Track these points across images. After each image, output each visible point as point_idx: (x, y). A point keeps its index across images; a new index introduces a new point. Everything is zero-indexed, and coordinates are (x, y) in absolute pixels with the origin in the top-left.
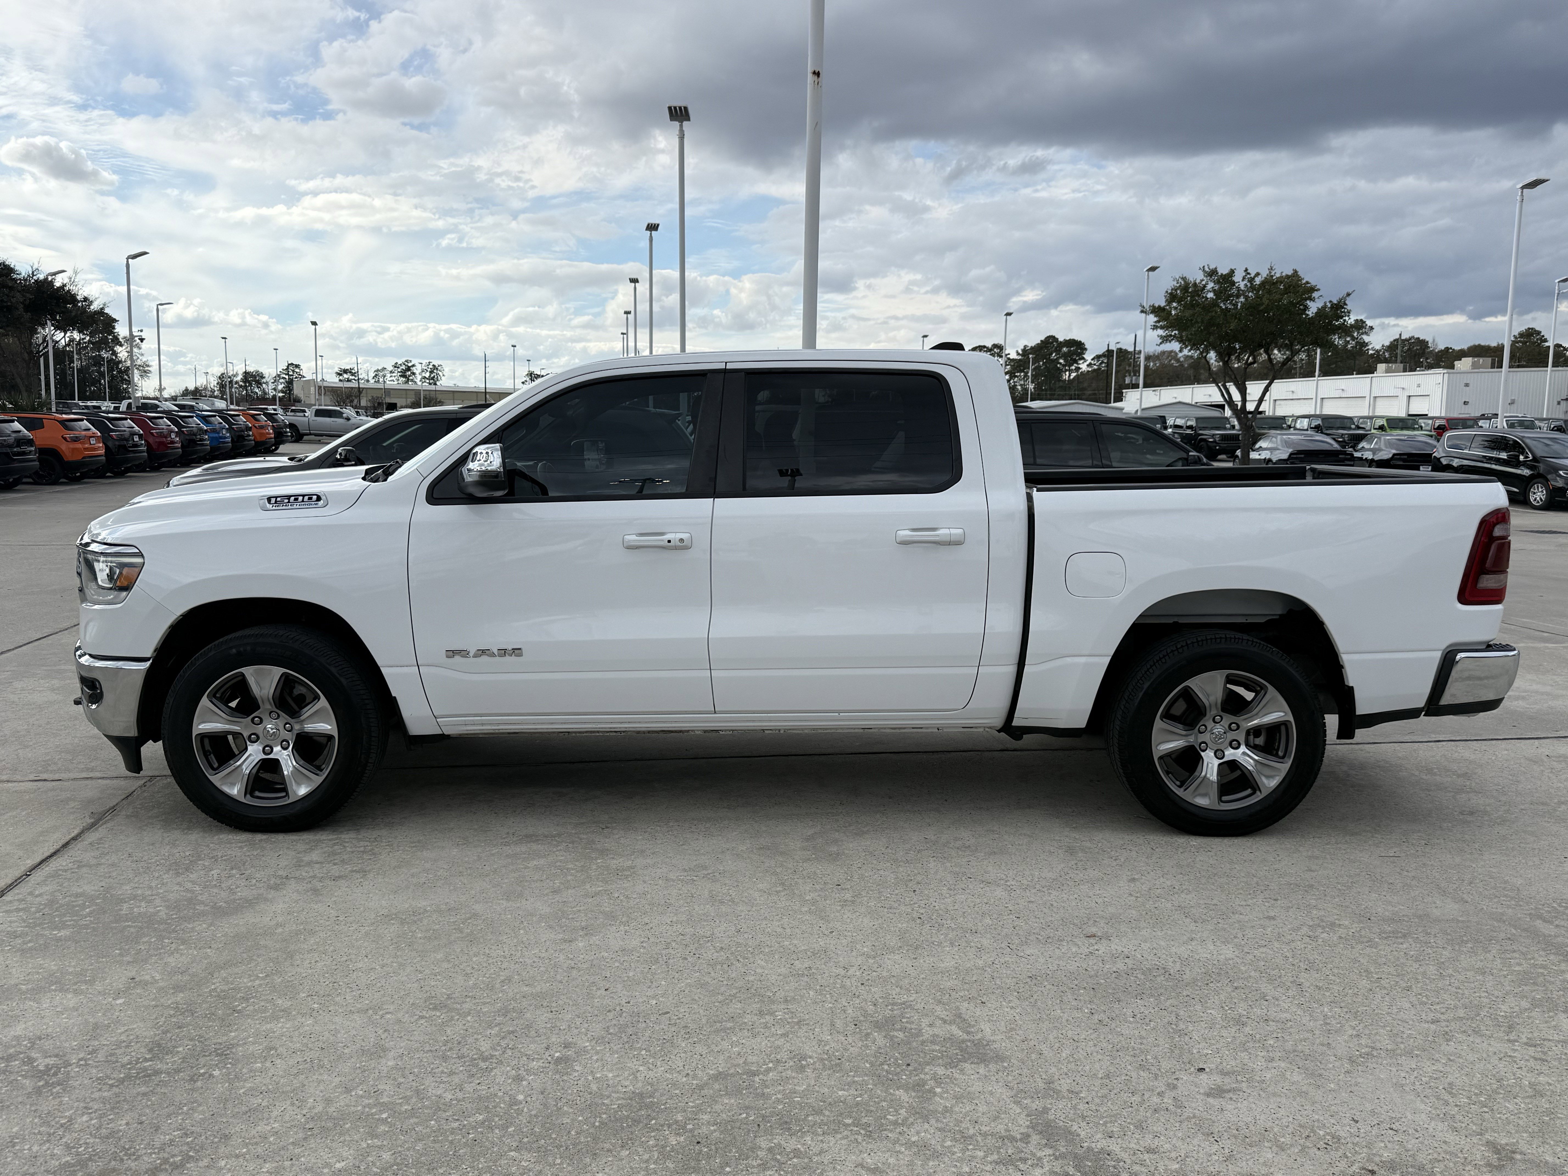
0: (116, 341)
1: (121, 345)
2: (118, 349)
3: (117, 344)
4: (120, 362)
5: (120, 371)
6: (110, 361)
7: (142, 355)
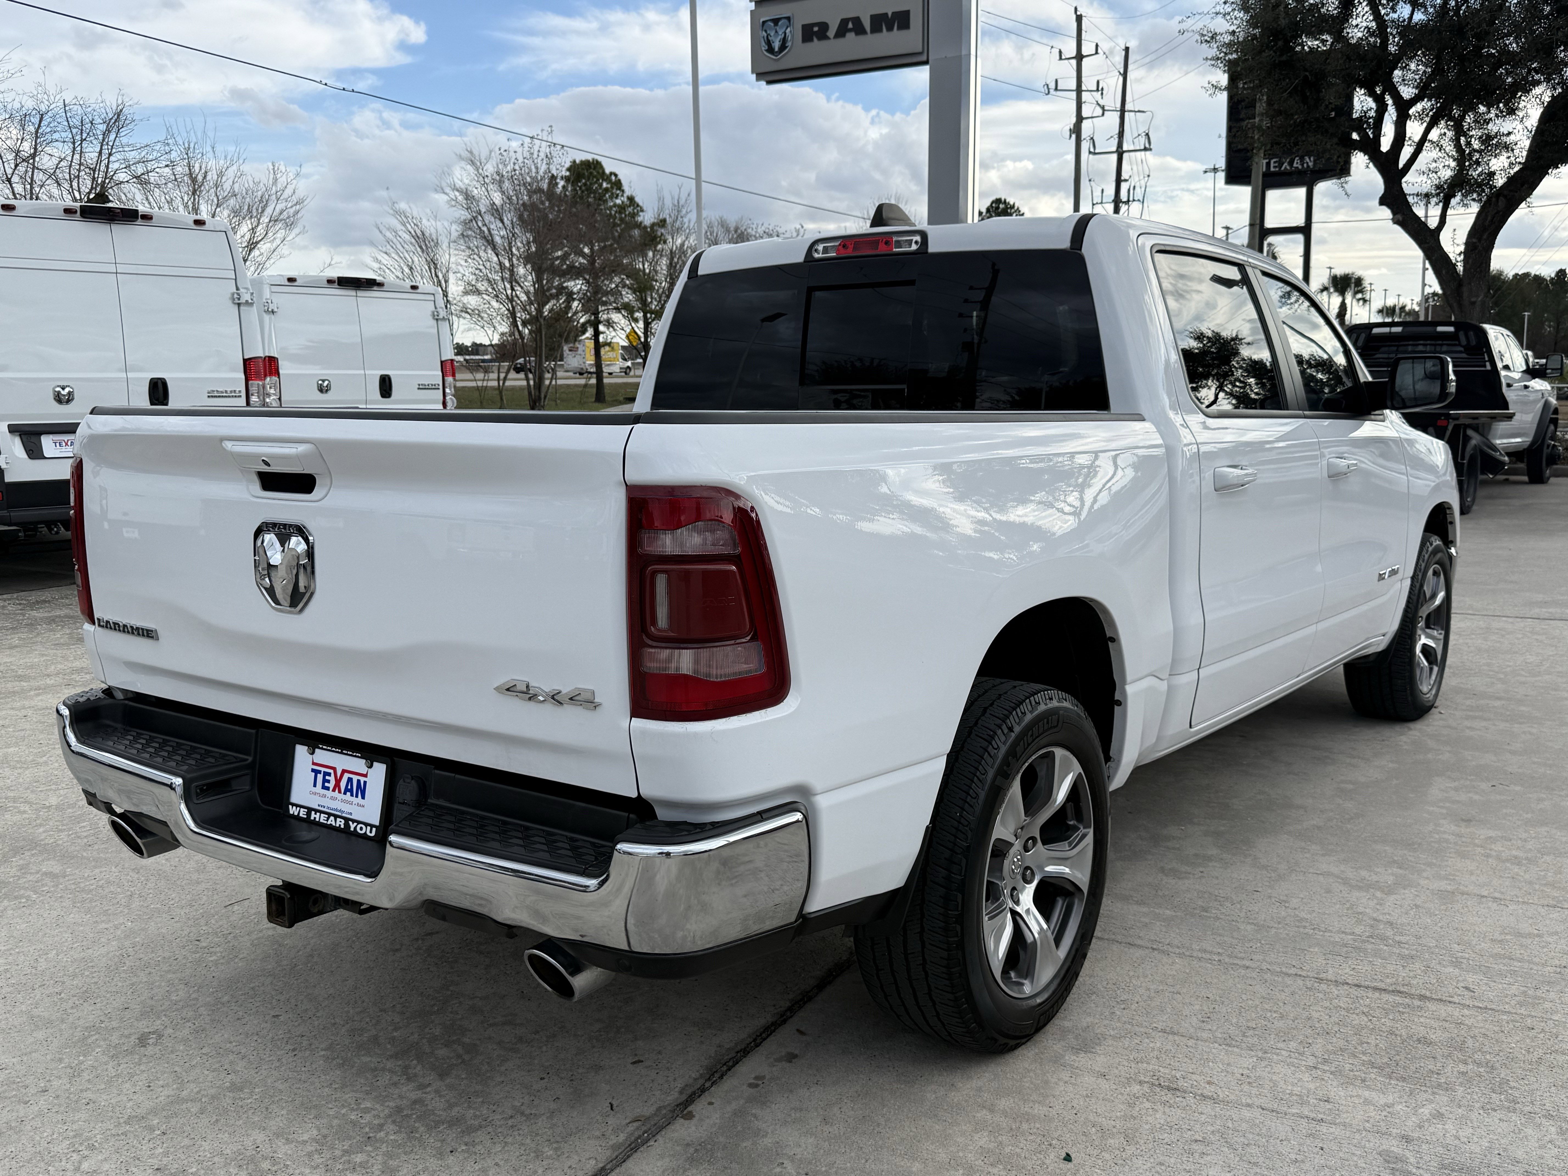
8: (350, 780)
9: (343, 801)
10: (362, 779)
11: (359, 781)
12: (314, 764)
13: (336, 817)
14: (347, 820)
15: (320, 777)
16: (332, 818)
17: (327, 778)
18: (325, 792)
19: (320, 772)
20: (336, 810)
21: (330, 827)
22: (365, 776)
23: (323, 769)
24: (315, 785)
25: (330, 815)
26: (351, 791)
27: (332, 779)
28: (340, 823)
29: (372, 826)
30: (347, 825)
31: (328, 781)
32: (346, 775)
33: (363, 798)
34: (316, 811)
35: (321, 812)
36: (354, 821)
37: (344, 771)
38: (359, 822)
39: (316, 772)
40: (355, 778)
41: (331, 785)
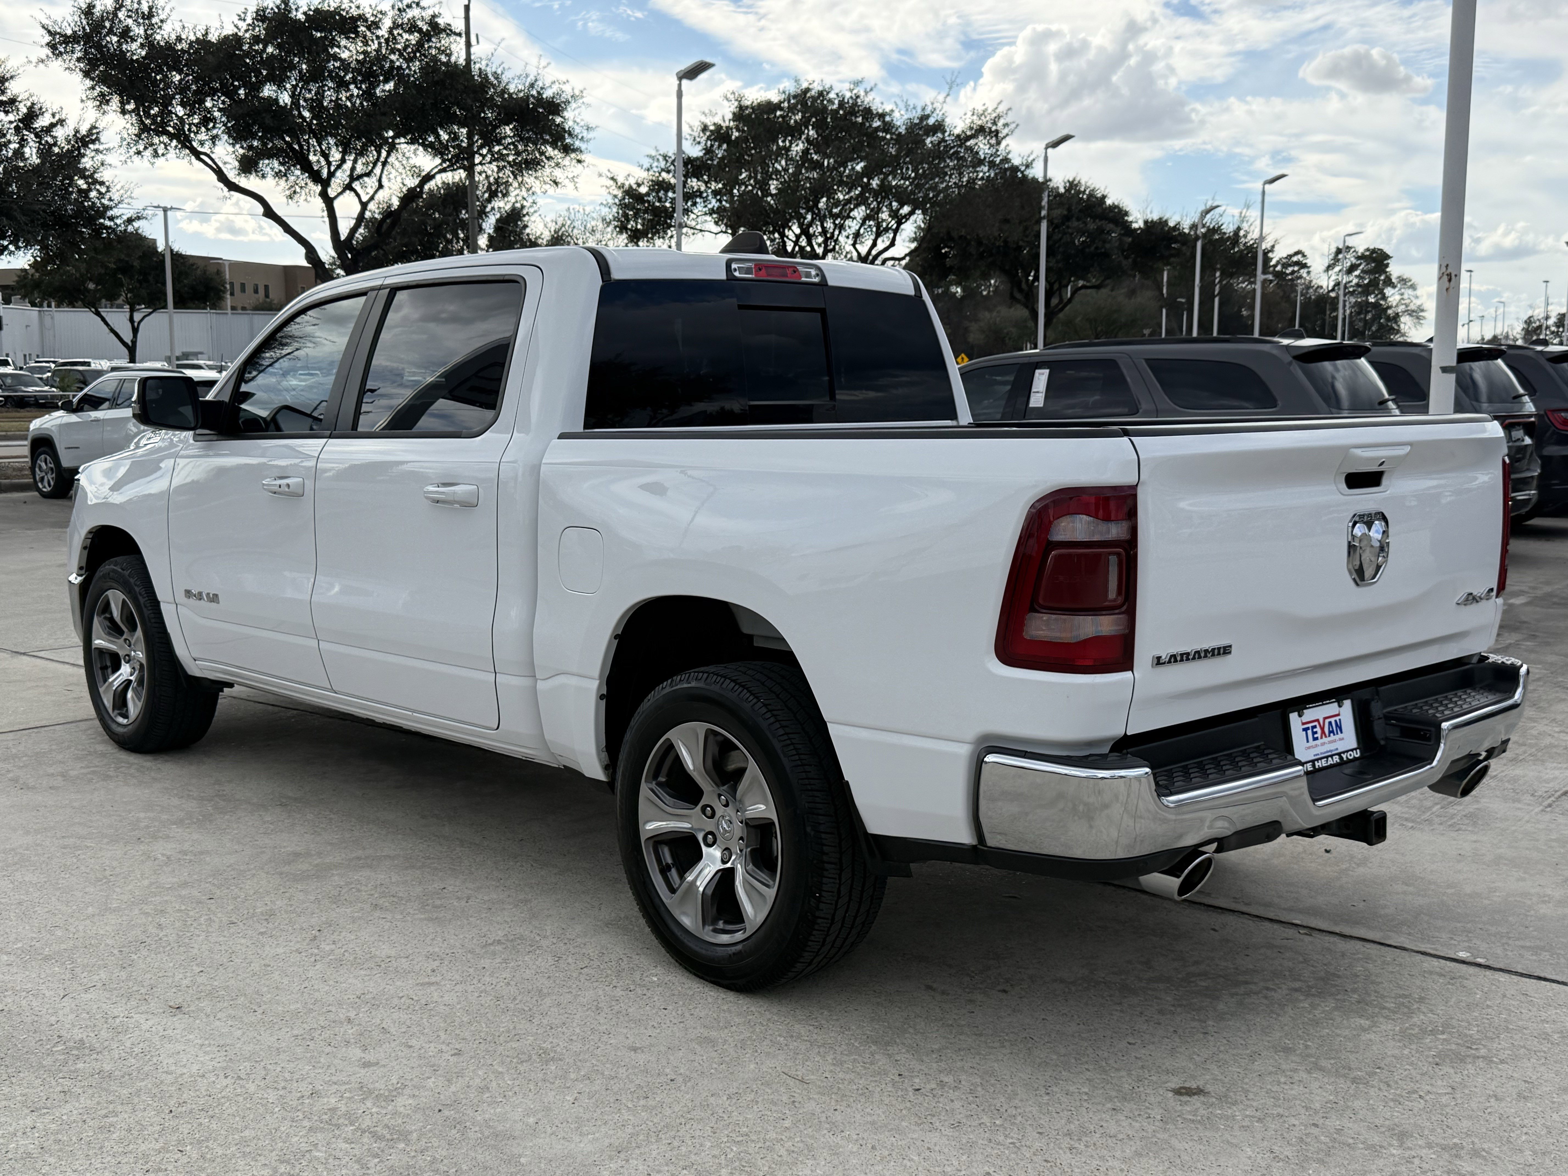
0: (1389, 282)
1: (1394, 287)
2: (1388, 291)
3: (1389, 285)
4: (1389, 307)
5: (1388, 318)
6: (1376, 305)
7: (1417, 297)
8: (1330, 723)
9: (1330, 742)
10: (1337, 718)
11: (1336, 721)
12: (1303, 724)
13: (1332, 756)
14: (1339, 754)
15: (1310, 732)
16: (1330, 759)
17: (1315, 730)
18: (1316, 742)
19: (1308, 728)
20: (1327, 752)
21: (1332, 766)
22: (1338, 715)
23: (1310, 725)
24: (1308, 741)
25: (1327, 757)
26: (1332, 732)
27: (1318, 729)
28: (1336, 759)
29: (1356, 749)
30: (1341, 758)
31: (1316, 733)
32: (1327, 721)
33: (1341, 732)
34: (1317, 760)
35: (1321, 759)
36: (1344, 753)
37: (1325, 718)
38: (1347, 751)
39: (1305, 730)
40: (1332, 720)
41: (1318, 735)
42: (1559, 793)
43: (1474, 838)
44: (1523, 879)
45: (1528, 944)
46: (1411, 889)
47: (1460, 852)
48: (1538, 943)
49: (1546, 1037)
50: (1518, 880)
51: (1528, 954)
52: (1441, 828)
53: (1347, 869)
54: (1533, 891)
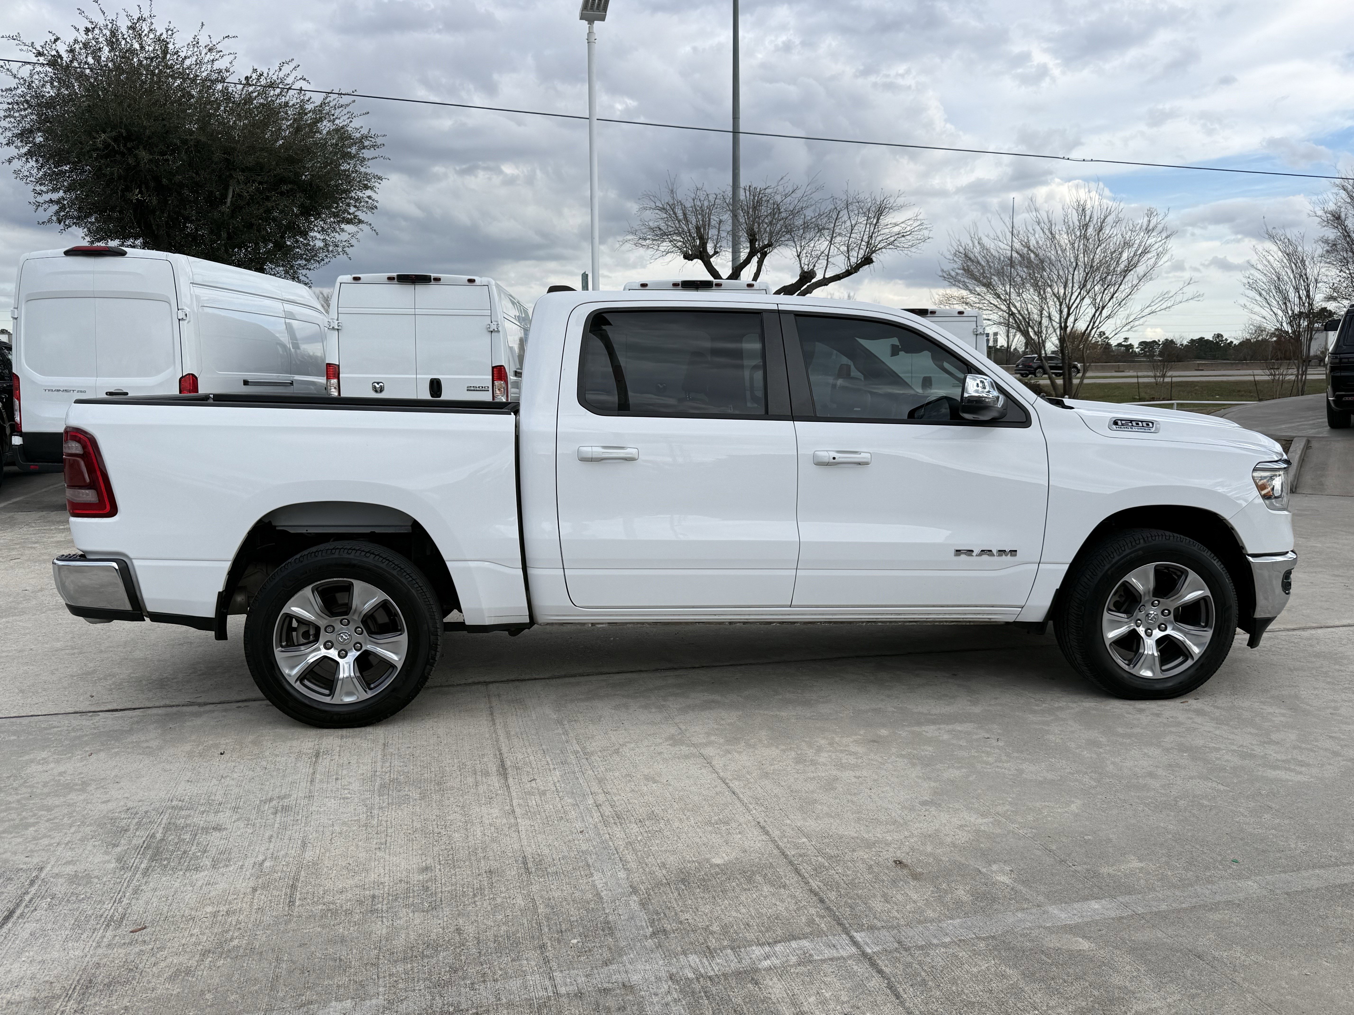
42: (18, 912)
43: (111, 806)
44: (61, 774)
45: (55, 729)
46: (145, 745)
47: (119, 786)
48: (48, 731)
49: (45, 690)
50: (65, 772)
51: (55, 724)
52: (145, 808)
53: (198, 745)
54: (52, 765)
